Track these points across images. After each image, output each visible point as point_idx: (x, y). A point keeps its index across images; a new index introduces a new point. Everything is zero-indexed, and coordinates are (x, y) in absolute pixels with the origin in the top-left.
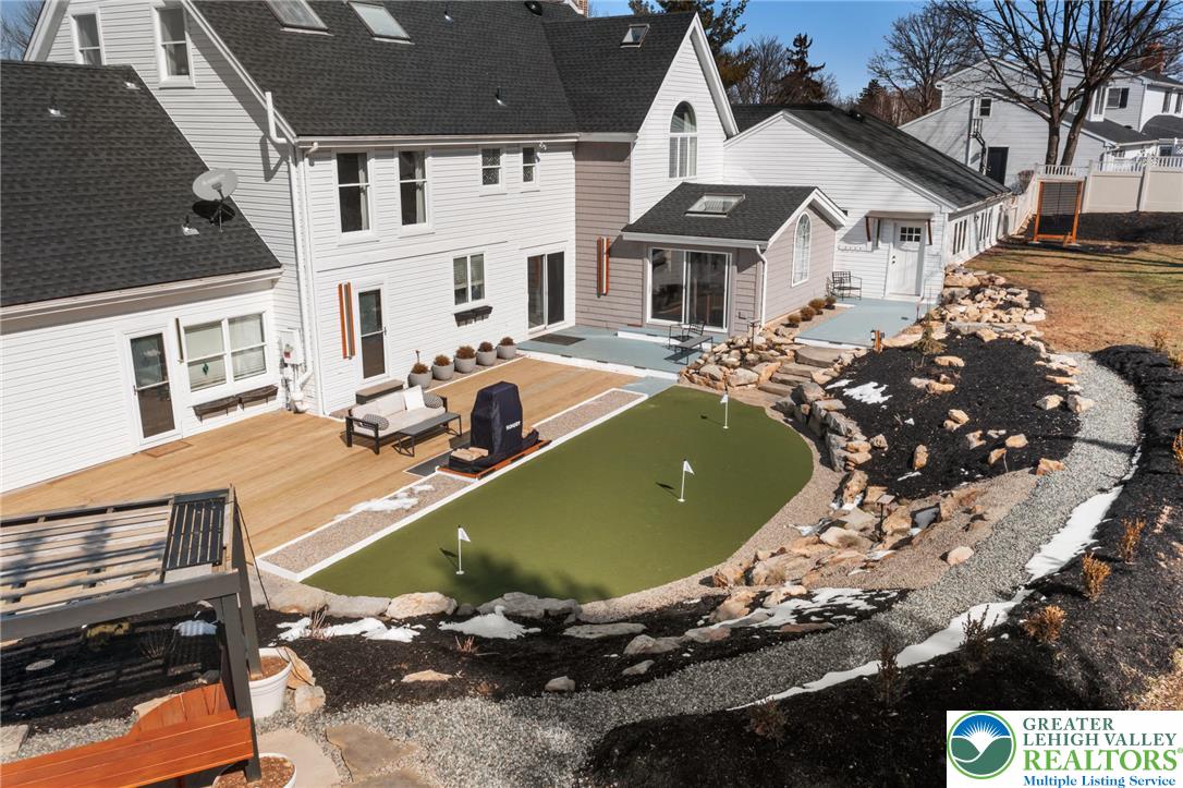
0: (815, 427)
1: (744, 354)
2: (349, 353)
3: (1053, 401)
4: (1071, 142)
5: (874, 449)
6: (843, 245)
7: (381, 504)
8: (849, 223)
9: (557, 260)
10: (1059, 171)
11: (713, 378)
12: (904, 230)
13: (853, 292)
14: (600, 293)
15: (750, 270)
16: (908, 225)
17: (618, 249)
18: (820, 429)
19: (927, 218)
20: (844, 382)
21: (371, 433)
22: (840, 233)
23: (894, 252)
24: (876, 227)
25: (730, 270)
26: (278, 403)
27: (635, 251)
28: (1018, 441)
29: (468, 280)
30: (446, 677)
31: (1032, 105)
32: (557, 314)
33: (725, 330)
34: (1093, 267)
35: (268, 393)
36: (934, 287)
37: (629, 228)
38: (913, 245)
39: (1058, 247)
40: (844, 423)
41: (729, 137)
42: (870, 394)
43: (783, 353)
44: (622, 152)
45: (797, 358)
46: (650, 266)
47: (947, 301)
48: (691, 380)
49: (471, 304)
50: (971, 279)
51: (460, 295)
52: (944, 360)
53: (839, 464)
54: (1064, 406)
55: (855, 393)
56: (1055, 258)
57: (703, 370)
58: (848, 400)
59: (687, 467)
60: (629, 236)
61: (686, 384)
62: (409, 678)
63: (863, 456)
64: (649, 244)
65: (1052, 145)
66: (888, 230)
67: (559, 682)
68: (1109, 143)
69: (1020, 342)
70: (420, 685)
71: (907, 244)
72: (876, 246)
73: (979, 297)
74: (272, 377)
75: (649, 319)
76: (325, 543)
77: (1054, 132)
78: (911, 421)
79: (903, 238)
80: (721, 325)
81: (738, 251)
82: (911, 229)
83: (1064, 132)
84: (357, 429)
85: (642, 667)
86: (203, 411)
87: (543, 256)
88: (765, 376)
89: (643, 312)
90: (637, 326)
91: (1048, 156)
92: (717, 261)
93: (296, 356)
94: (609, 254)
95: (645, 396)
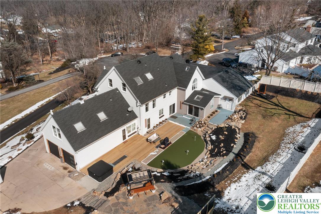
1: (200, 125)
2: (146, 127)
5: (211, 148)
6: (220, 100)
7: (153, 153)
9: (174, 105)
11: (195, 130)
13: (221, 108)
14: (180, 109)
15: (202, 110)
18: (207, 143)
19: (233, 98)
20: (211, 134)
21: (150, 141)
23: (228, 102)
24: (225, 98)
25: (200, 110)
26: (137, 133)
27: (186, 104)
28: (225, 152)
29: (161, 112)
30: (164, 181)
32: (174, 112)
35: (136, 132)
36: (234, 109)
38: (231, 102)
39: (261, 95)
40: (209, 142)
41: (203, 80)
42: (214, 138)
43: (206, 125)
45: (208, 126)
46: (188, 107)
50: (239, 108)
51: (160, 115)
52: (225, 132)
53: (207, 149)
57: (194, 128)
58: (211, 138)
59: (188, 151)
60: (185, 102)
61: (191, 129)
62: (161, 180)
63: (210, 149)
64: (188, 104)
66: (227, 99)
67: (173, 182)
70: (162, 181)
71: (230, 101)
72: (225, 101)
74: (136, 130)
75: (188, 114)
76: (148, 159)
78: (217, 144)
79: (230, 100)
80: (198, 117)
81: (201, 108)
82: (231, 100)
84: (148, 140)
85: (179, 181)
86: (129, 136)
87: (171, 105)
88: (202, 129)
89: (187, 113)
90: (186, 115)
92: (198, 108)
93: (140, 128)
94: (182, 103)
95: (185, 133)
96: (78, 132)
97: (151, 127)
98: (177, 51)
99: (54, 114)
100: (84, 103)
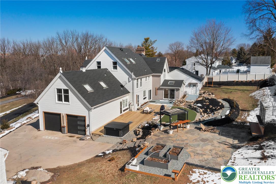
0: (194, 109)
1: (180, 102)
2: (137, 103)
3: (221, 104)
4: (210, 71)
5: (203, 110)
6: (185, 87)
7: (155, 118)
8: (186, 84)
9: (151, 90)
10: (208, 75)
11: (178, 105)
12: (194, 85)
13: (187, 94)
14: (156, 95)
15: (178, 91)
16: (194, 84)
17: (159, 89)
18: (195, 109)
19: (197, 83)
20: (195, 104)
22: (185, 86)
23: (192, 88)
24: (190, 85)
25: (175, 91)
26: (128, 110)
27: (162, 89)
28: (219, 107)
29: (144, 94)
31: (202, 65)
32: (150, 99)
33: (175, 99)
34: (217, 89)
36: (198, 93)
37: (160, 86)
39: (211, 87)
40: (198, 108)
41: (168, 73)
42: (199, 105)
43: (185, 102)
44: (160, 76)
45: (187, 102)
46: (164, 91)
47: (200, 94)
48: (175, 105)
49: (145, 97)
50: (203, 92)
52: (206, 101)
53: (199, 112)
54: (222, 104)
55: (198, 105)
56: (211, 88)
58: (197, 106)
60: (161, 87)
61: (174, 106)
64: (163, 88)
65: (207, 72)
66: (192, 85)
68: (213, 70)
69: (214, 99)
71: (194, 87)
72: (190, 87)
73: (205, 94)
74: (128, 107)
75: (163, 98)
77: (207, 70)
78: (206, 107)
79: (194, 86)
81: (176, 89)
82: (195, 85)
83: (209, 69)
84: (144, 112)
86: (124, 111)
88: (184, 104)
89: (163, 97)
90: (162, 99)
91: (207, 73)
93: (132, 104)
94: (157, 90)
95: (171, 107)
96: (89, 92)
97: (140, 105)
98: (142, 52)
99: (63, 73)
100: (85, 71)
